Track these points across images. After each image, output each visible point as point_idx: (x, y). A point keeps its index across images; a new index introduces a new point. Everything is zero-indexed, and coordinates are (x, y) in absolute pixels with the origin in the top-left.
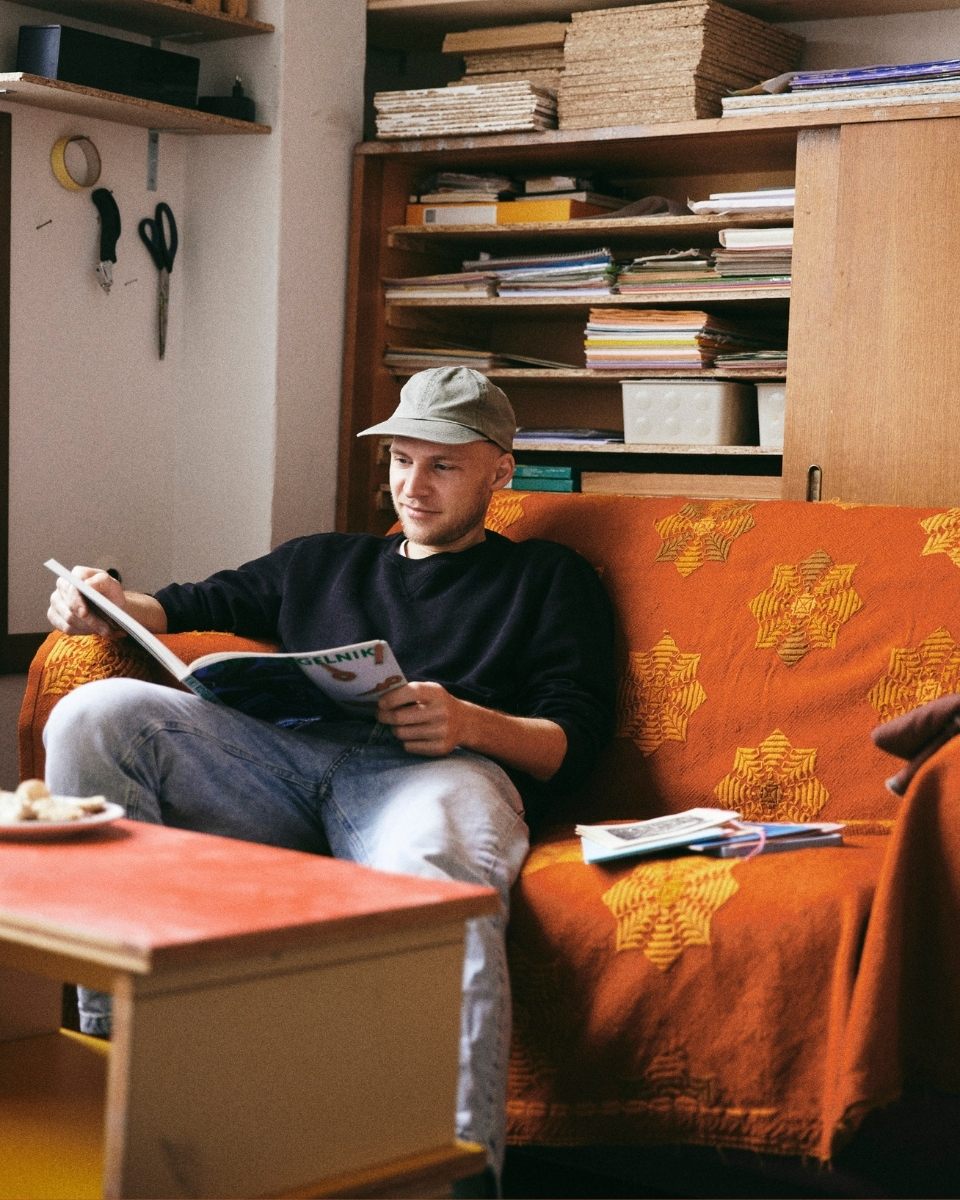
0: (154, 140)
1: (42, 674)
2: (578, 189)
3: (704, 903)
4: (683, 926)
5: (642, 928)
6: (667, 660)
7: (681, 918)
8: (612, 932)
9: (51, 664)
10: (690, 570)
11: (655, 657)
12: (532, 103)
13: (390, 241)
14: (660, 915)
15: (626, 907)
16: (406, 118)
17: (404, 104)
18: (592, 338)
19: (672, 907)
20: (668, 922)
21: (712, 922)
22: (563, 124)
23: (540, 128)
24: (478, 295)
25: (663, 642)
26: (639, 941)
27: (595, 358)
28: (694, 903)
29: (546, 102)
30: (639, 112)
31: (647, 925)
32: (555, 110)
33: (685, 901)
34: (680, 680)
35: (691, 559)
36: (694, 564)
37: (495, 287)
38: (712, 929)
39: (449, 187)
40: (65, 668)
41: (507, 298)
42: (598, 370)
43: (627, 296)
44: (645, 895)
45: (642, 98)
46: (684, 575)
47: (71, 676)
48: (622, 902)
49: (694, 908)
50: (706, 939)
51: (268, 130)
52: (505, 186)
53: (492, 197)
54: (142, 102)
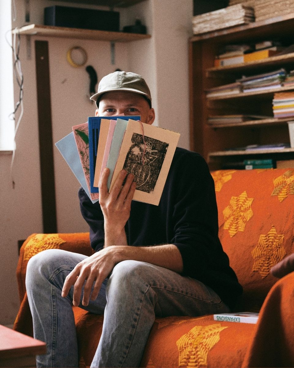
0: (113, 46)
1: (23, 253)
2: (273, 46)
3: (207, 346)
4: (199, 356)
5: (186, 356)
6: (273, 238)
7: (199, 353)
8: (178, 358)
9: (26, 249)
10: (283, 199)
11: (269, 237)
12: (242, 13)
13: (207, 75)
14: (192, 351)
15: (182, 348)
16: (202, 25)
17: (201, 20)
18: (275, 106)
19: (196, 348)
20: (194, 355)
21: (208, 356)
22: (257, 20)
23: (247, 22)
24: (236, 93)
25: (272, 230)
26: (185, 362)
27: (278, 113)
28: (203, 346)
29: (249, 11)
30: (282, 10)
31: (188, 355)
32: (253, 14)
33: (201, 345)
34: (277, 246)
35: (284, 194)
36: (285, 196)
37: (242, 89)
38: (208, 358)
39: (230, 51)
40: (30, 250)
41: (247, 92)
42: (279, 118)
43: (287, 87)
44: (189, 342)
45: (283, 5)
46: (281, 201)
47: (32, 253)
48: (182, 345)
49: (203, 348)
50: (205, 363)
51: (150, 37)
52: (248, 48)
53: (241, 53)
54: (90, 31)
